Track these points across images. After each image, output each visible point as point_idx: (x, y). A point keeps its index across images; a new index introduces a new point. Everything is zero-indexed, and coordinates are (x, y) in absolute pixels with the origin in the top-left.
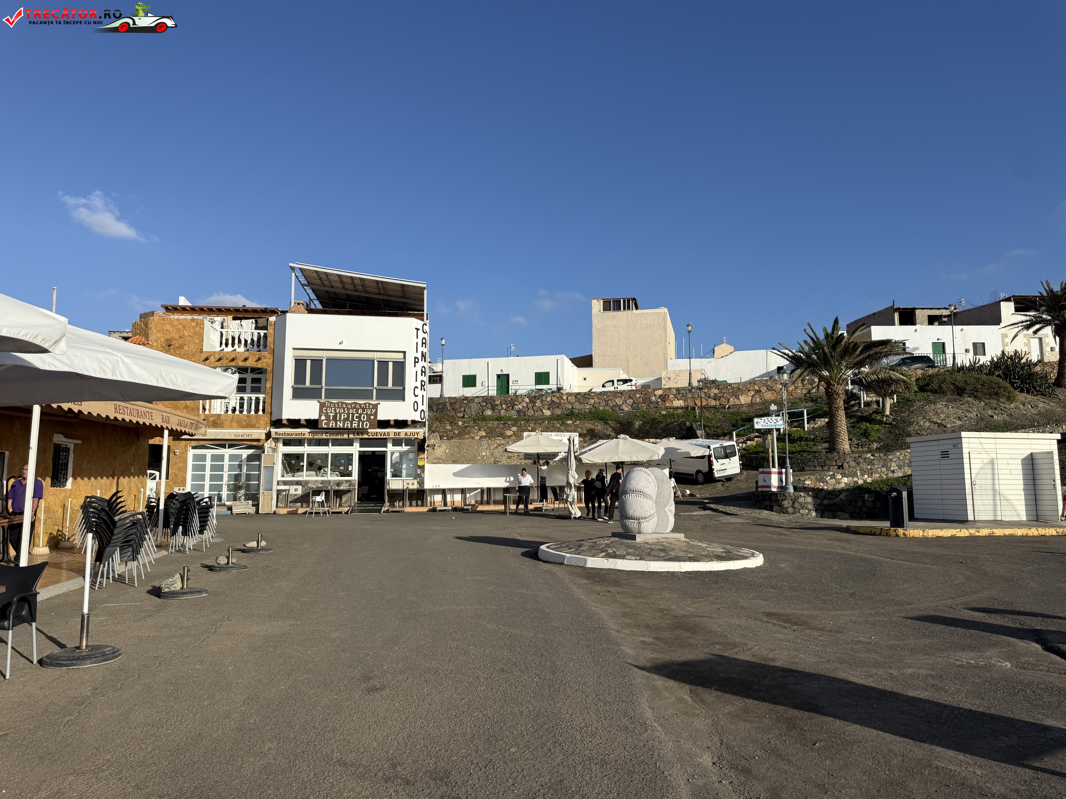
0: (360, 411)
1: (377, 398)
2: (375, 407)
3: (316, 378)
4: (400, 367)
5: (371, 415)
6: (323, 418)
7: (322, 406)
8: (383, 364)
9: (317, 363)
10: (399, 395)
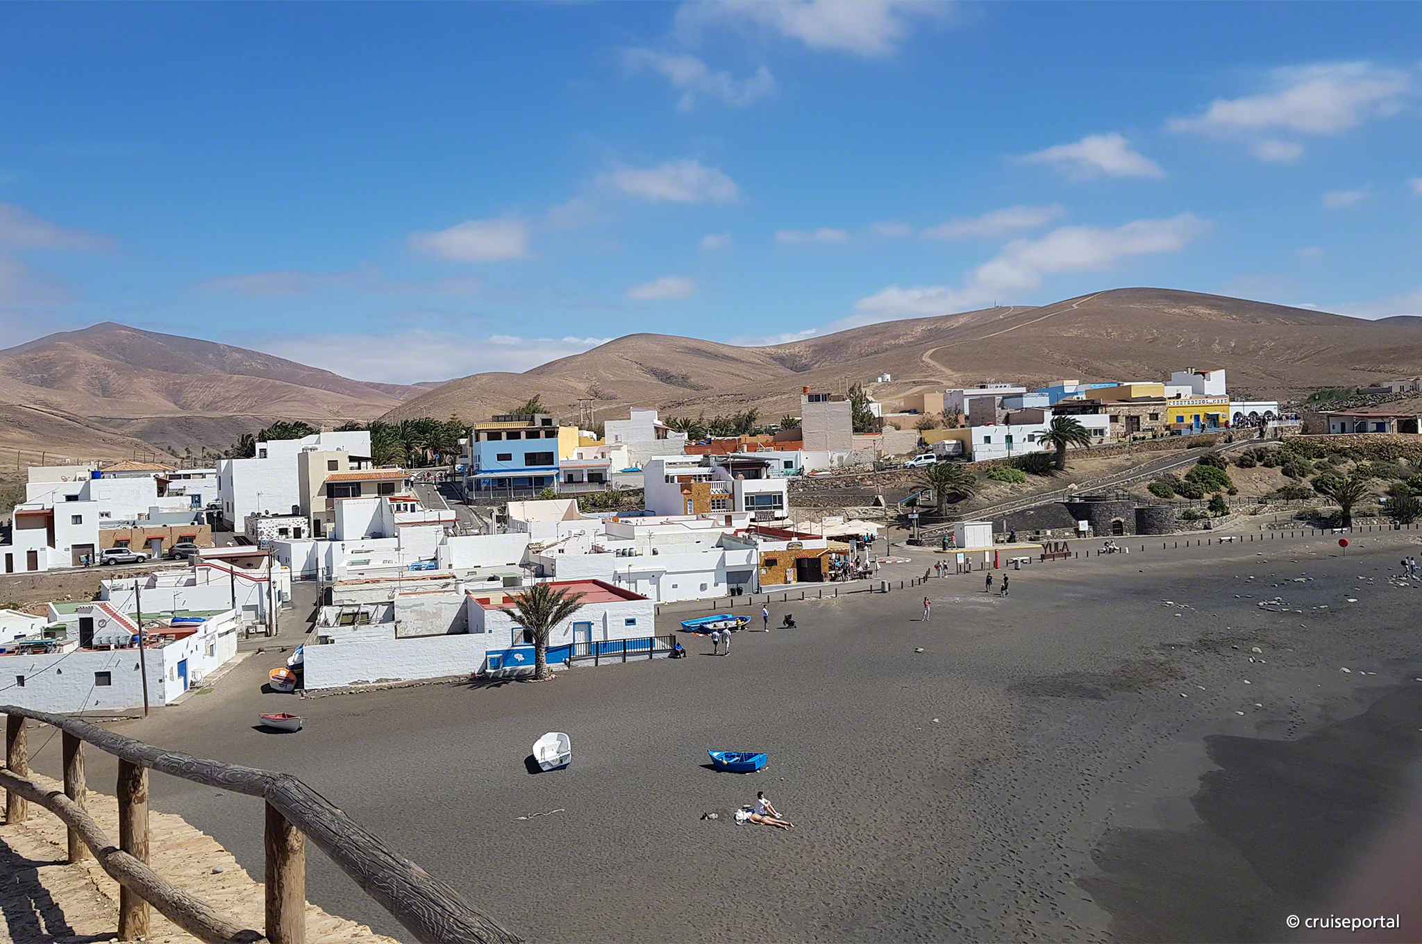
1: (775, 509)
2: (774, 512)
3: (753, 503)
4: (781, 497)
6: (757, 518)
7: (756, 513)
8: (773, 497)
9: (752, 497)
10: (781, 508)
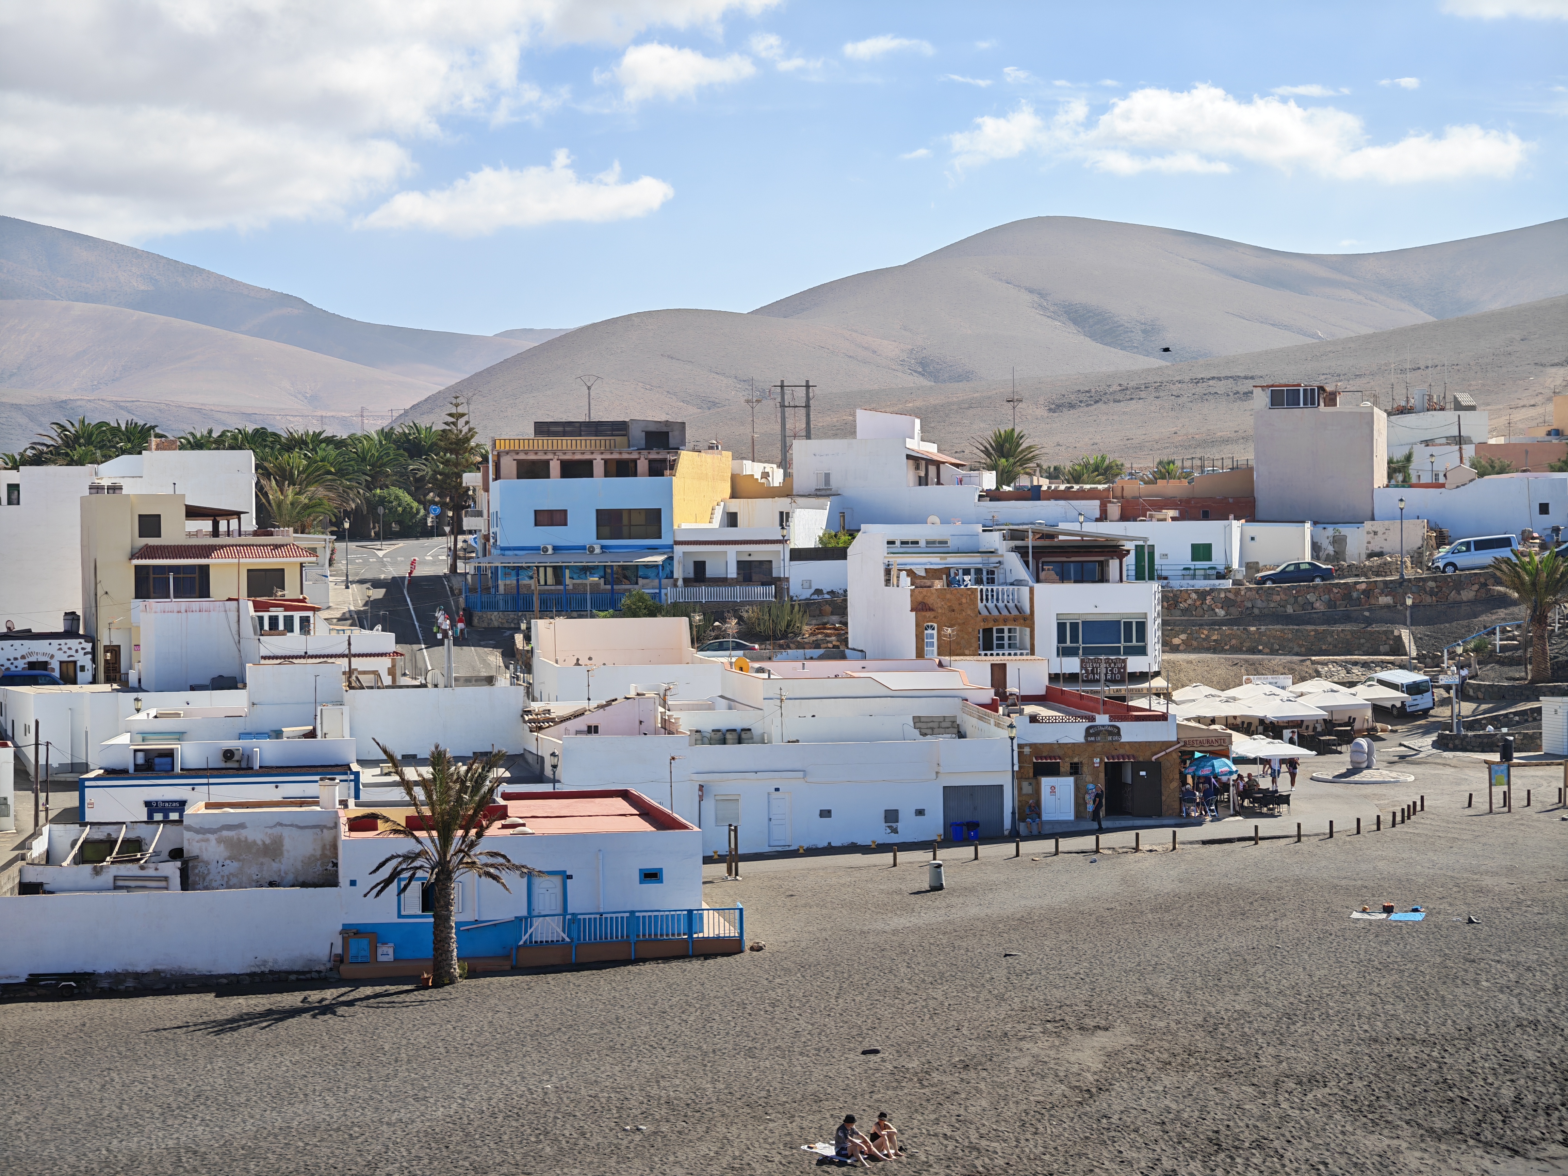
0: (1112, 665)
1: (1125, 654)
2: (1124, 661)
3: (1074, 639)
4: (1142, 626)
5: (1121, 668)
6: (1083, 672)
7: (1082, 661)
8: (1128, 625)
9: (1074, 626)
10: (1142, 651)
